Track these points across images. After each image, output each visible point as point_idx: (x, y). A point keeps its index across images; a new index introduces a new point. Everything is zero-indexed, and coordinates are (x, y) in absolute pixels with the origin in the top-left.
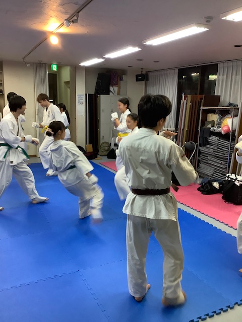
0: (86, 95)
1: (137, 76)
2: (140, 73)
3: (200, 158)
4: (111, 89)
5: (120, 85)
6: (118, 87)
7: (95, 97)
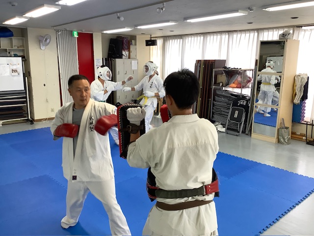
0: (103, 59)
1: (147, 41)
2: (149, 39)
3: (214, 111)
4: (124, 53)
5: (131, 49)
6: (129, 51)
7: (111, 60)
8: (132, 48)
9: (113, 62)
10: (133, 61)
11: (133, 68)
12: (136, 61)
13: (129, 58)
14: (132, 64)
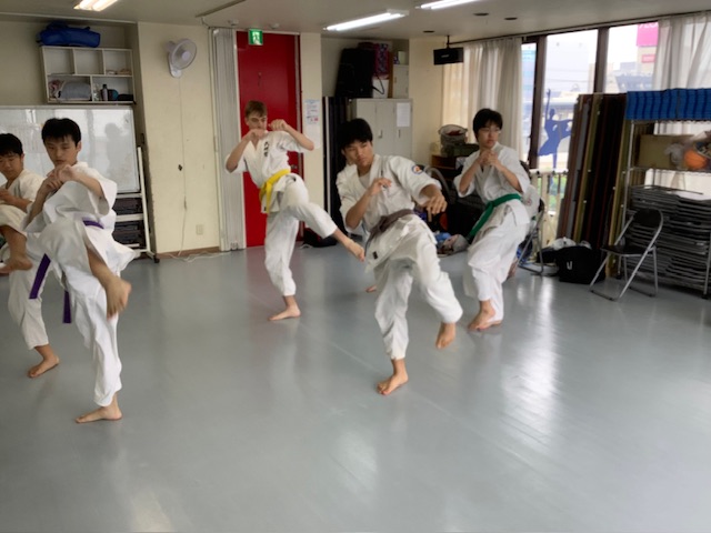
0: (324, 99)
1: (438, 53)
4: (376, 83)
6: (390, 79)
7: (344, 103)
8: (397, 70)
9: (349, 107)
10: (399, 105)
11: (398, 125)
12: (408, 104)
13: (390, 96)
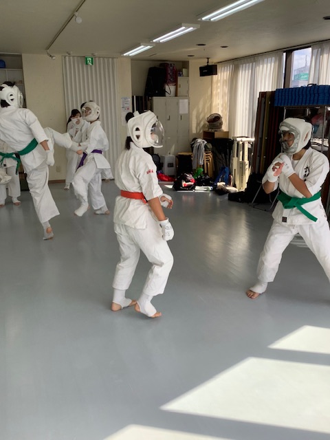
0: (133, 97)
1: (201, 69)
2: (205, 64)
4: (167, 88)
5: (179, 83)
6: (176, 85)
7: (145, 100)
8: (180, 79)
9: (149, 103)
10: (181, 101)
11: (181, 112)
12: (186, 101)
13: (176, 95)
14: (181, 105)
